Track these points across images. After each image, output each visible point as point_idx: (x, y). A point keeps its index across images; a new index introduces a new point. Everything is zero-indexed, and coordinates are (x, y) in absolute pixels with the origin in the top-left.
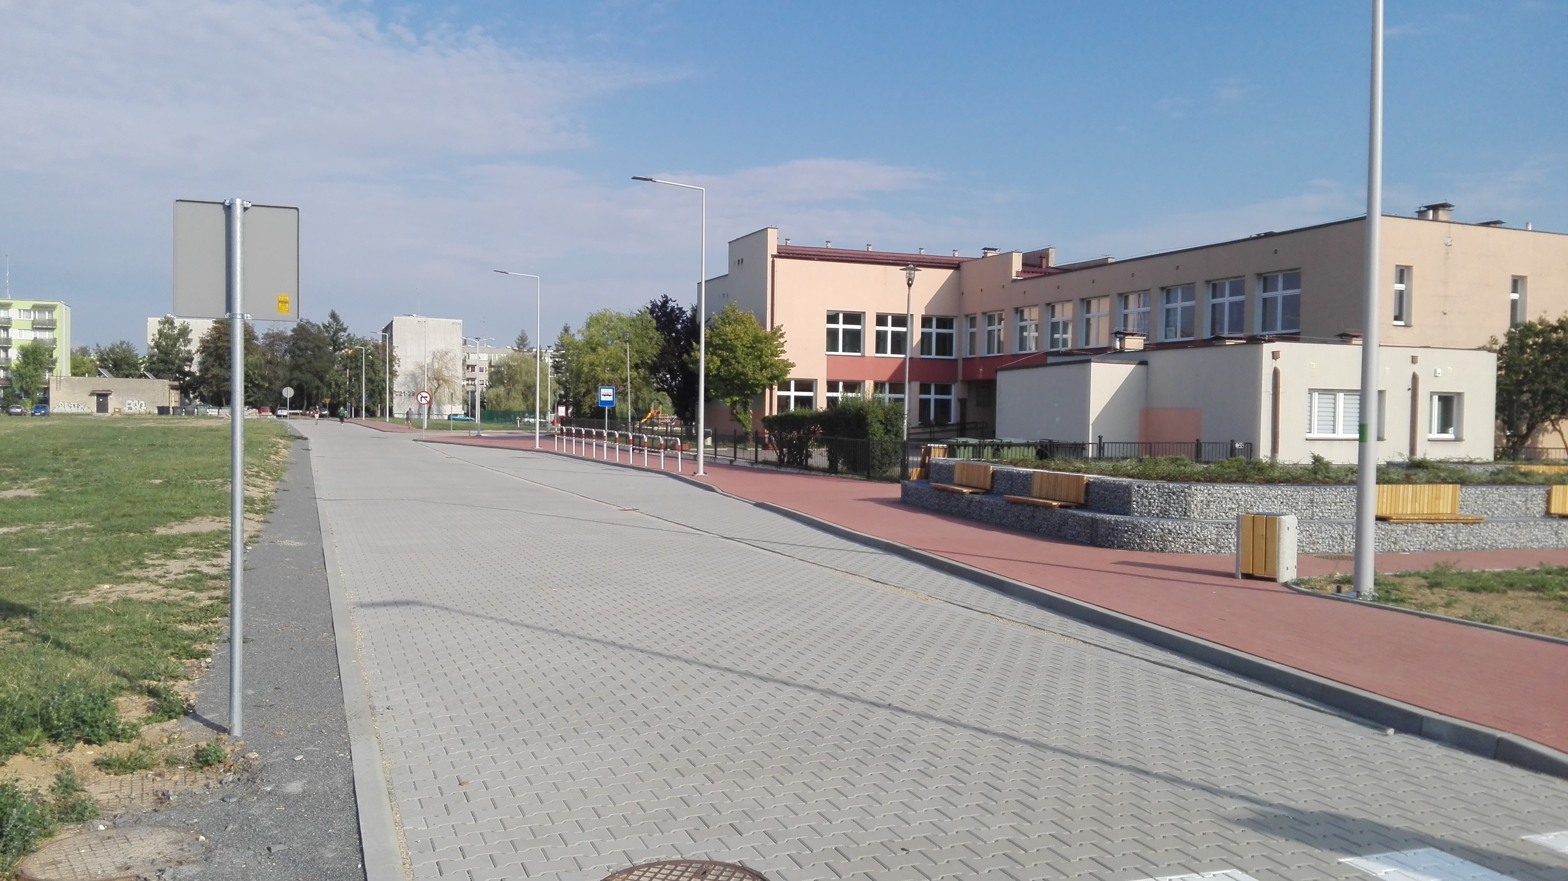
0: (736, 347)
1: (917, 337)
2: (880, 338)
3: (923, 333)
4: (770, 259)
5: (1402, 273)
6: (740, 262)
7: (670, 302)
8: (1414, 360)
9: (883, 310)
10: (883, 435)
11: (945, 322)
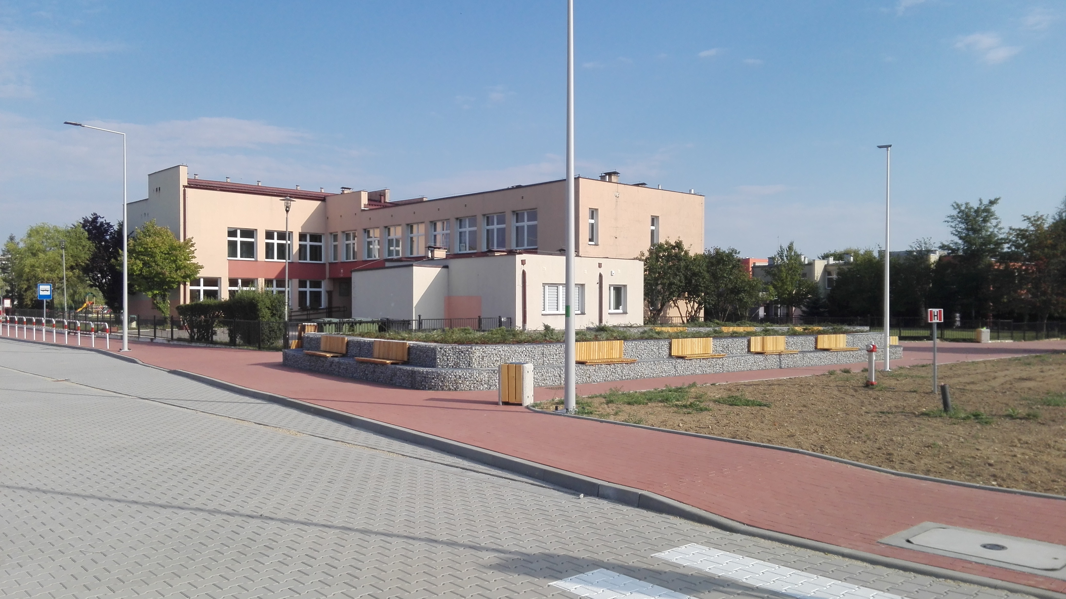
0: (156, 253)
1: (296, 248)
2: (269, 247)
3: (300, 245)
4: (182, 189)
5: (593, 213)
6: (158, 190)
7: (99, 218)
8: (600, 265)
9: (270, 228)
10: (270, 317)
11: (316, 237)
